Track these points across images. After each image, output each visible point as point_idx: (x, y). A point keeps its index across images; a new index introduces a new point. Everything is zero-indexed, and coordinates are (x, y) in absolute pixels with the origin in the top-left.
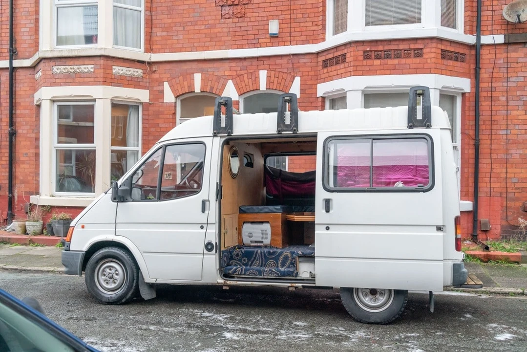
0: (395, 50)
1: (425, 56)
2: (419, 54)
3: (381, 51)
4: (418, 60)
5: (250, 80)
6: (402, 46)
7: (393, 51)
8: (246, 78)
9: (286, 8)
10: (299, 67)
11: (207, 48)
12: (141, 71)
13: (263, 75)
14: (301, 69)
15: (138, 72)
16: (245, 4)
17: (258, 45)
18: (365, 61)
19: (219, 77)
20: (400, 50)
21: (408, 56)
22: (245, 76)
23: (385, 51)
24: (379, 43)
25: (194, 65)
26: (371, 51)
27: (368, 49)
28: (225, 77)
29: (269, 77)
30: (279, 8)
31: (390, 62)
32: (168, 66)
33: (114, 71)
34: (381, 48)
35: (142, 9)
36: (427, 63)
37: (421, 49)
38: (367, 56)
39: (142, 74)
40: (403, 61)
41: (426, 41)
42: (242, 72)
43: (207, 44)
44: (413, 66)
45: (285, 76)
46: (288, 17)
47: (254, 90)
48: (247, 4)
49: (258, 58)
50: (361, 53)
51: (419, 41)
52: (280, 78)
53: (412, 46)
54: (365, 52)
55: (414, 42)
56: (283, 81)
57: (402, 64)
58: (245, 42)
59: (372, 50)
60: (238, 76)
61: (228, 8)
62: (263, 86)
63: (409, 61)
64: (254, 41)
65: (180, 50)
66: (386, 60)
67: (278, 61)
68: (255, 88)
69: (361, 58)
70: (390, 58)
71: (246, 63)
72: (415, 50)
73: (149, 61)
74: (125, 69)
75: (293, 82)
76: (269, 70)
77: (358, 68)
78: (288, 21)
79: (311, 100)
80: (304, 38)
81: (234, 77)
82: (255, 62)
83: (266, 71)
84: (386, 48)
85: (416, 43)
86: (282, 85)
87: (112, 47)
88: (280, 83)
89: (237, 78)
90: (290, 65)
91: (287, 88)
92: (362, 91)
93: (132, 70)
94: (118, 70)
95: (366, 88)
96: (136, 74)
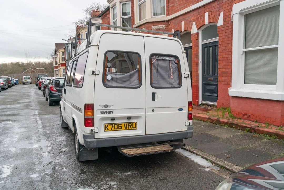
5: (201, 20)
10: (222, 5)
11: (185, 7)
12: (165, 25)
13: (207, 14)
14: (224, 6)
15: (163, 26)
19: (190, 21)
22: (200, 18)
25: (181, 18)
28: (192, 21)
29: (209, 16)
32: (173, 21)
33: (152, 28)
39: (165, 27)
42: (198, 16)
43: (186, 5)
45: (216, 13)
49: (205, 6)
56: (215, 16)
60: (197, 18)
62: (206, 23)
65: (177, 11)
68: (203, 25)
71: (200, 10)
73: (167, 20)
74: (157, 26)
75: (219, 16)
76: (209, 12)
79: (228, 25)
81: (195, 20)
82: (203, 9)
86: (215, 19)
87: (151, 18)
88: (214, 18)
89: (196, 20)
90: (218, 6)
91: (217, 20)
92: (240, 14)
93: (160, 26)
94: (154, 27)
95: (241, 11)
96: (162, 28)
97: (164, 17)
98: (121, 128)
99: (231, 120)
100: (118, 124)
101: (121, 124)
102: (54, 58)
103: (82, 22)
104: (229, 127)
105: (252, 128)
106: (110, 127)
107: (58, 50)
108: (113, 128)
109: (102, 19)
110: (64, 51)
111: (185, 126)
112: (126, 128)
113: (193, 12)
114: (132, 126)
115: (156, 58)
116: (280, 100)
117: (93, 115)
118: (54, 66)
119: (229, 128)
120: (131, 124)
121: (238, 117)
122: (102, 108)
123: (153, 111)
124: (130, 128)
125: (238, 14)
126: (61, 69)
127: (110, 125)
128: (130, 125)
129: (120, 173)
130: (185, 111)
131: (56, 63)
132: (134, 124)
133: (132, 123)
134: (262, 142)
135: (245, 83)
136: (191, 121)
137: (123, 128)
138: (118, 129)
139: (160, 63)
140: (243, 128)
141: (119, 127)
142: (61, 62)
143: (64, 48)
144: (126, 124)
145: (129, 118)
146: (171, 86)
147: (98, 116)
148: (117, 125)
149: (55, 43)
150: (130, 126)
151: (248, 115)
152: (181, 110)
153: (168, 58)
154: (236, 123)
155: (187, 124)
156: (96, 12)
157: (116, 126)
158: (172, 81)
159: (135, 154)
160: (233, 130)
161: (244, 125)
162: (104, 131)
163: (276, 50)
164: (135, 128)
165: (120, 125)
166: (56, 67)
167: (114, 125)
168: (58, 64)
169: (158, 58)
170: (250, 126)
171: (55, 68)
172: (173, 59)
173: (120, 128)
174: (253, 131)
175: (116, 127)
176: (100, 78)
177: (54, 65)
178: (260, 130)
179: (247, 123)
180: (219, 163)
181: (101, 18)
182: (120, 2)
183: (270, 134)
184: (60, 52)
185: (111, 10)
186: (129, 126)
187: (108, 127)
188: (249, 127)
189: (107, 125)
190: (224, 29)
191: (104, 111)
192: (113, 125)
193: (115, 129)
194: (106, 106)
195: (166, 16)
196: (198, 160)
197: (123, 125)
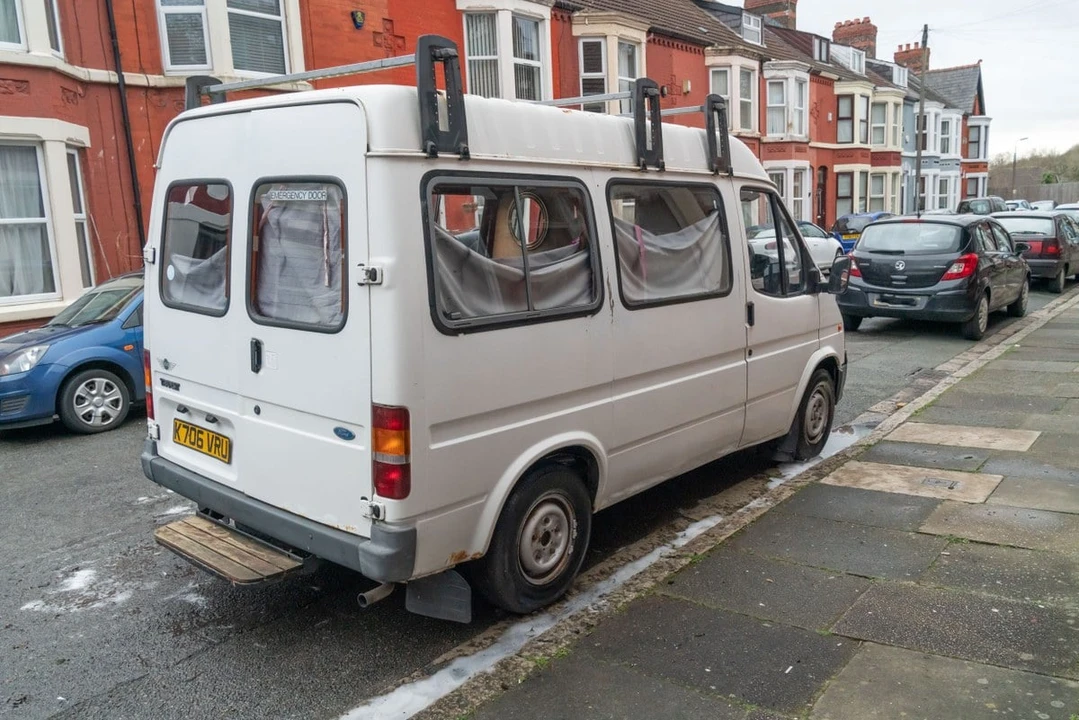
98: (201, 447)
100: (197, 429)
106: (182, 433)
108: (188, 438)
112: (210, 450)
114: (222, 449)
115: (271, 196)
117: (150, 383)
120: (219, 440)
122: (161, 368)
123: (259, 411)
124: (217, 454)
127: (184, 426)
128: (217, 442)
132: (224, 442)
137: (205, 447)
138: (196, 447)
141: (198, 439)
144: (210, 435)
145: (213, 419)
147: (158, 390)
150: (218, 447)
152: (345, 434)
153: (307, 194)
157: (193, 432)
162: (173, 441)
164: (226, 457)
167: (191, 429)
169: (275, 194)
172: (324, 194)
173: (199, 443)
175: (192, 440)
176: (155, 272)
186: (216, 445)
187: (179, 432)
189: (178, 423)
191: (166, 378)
192: (188, 428)
193: (190, 442)
194: (167, 364)
197: (204, 437)
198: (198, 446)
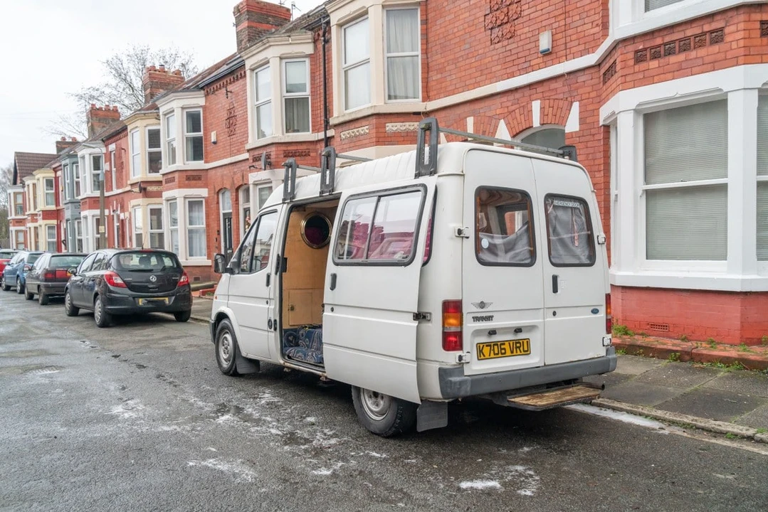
0: (680, 40)
1: (728, 39)
2: (717, 37)
3: (659, 46)
4: (716, 48)
5: (523, 116)
6: (690, 32)
7: (677, 42)
8: (518, 115)
9: (560, 11)
10: (577, 89)
11: (477, 85)
13: (536, 106)
14: (580, 91)
15: (414, 126)
16: (514, 20)
17: (530, 69)
18: (637, 67)
19: (491, 118)
20: (688, 38)
21: (701, 44)
22: (517, 111)
23: (665, 44)
24: (656, 34)
25: (466, 108)
26: (645, 49)
27: (641, 47)
28: (497, 117)
29: (542, 109)
30: (552, 15)
31: (673, 59)
32: (443, 114)
33: (387, 129)
34: (658, 41)
35: (419, 53)
36: (731, 49)
37: (721, 29)
38: (639, 57)
40: (693, 54)
41: (730, 14)
42: (513, 108)
43: (478, 80)
44: (707, 60)
45: (561, 103)
46: (562, 23)
47: (527, 129)
48: (517, 19)
49: (530, 86)
50: (631, 55)
51: (718, 17)
52: (555, 108)
53: (707, 28)
54: (637, 52)
55: (709, 20)
56: (559, 110)
57: (691, 59)
58: (515, 68)
59: (646, 46)
60: (510, 113)
61: (497, 30)
62: (536, 122)
63: (702, 52)
64: (526, 65)
65: (453, 93)
66: (667, 58)
67: (554, 85)
68: (527, 126)
69: (632, 62)
70: (674, 53)
71: (518, 95)
72: (711, 32)
73: (425, 110)
74: (399, 124)
75: (570, 110)
76: (543, 99)
77: (628, 78)
78: (563, 28)
79: (593, 131)
80: (582, 47)
81: (506, 115)
82: (527, 92)
83: (539, 101)
84: (667, 39)
85: (713, 21)
86: (558, 116)
87: (385, 103)
88: (556, 114)
89: (509, 115)
90: (566, 89)
91: (564, 119)
92: (636, 111)
93: (407, 124)
94: (392, 127)
95: (639, 105)
96: (412, 128)
97: (417, 105)
98: (505, 353)
99: (628, 340)
100: (499, 343)
101: (504, 344)
102: (12, 195)
103: (95, 94)
104: (627, 353)
105: (686, 352)
106: (486, 350)
107: (34, 173)
108: (492, 352)
109: (207, 95)
110: (53, 175)
111: (604, 346)
112: (512, 352)
113: (499, 96)
114: (521, 347)
115: (552, 202)
116: (739, 290)
117: (461, 324)
118: (9, 218)
119: (630, 357)
120: (520, 343)
121: (641, 332)
122: (475, 309)
123: (554, 314)
124: (519, 353)
125: (632, 111)
126: (43, 227)
127: (487, 346)
128: (518, 345)
129: (508, 450)
130: (602, 314)
131: (21, 209)
132: (525, 342)
133: (521, 341)
134: (720, 378)
135: (647, 259)
136: (610, 336)
137: (508, 353)
138: (500, 355)
139: (560, 213)
140: (663, 354)
141: (501, 349)
142: (42, 206)
143: (54, 166)
144: (511, 343)
145: (518, 330)
146: (577, 262)
147: (469, 326)
148: (497, 345)
149: (16, 153)
150: (519, 347)
151: (664, 326)
152: (595, 311)
153: (571, 204)
154: (644, 344)
155: (607, 342)
156: (157, 72)
157: (496, 347)
158: (578, 251)
159: (547, 404)
160: (641, 359)
161: (665, 347)
162: (478, 359)
163: (723, 188)
164: (527, 351)
165: (503, 347)
166: (17, 222)
167: (494, 345)
168: (27, 213)
169: (556, 202)
170: (678, 349)
171: (14, 225)
172: (576, 205)
173: (503, 351)
174: (687, 357)
175: (496, 352)
176: (470, 244)
177: (12, 216)
178: (703, 355)
179: (669, 344)
180: (678, 419)
181: (202, 92)
182: (281, 58)
183: (727, 361)
184: (41, 179)
185: (251, 76)
186: (517, 348)
187: (483, 351)
188: (677, 351)
189: (481, 346)
190: (583, 139)
191: (479, 315)
192: (490, 346)
193: (495, 354)
194: (482, 305)
195: (423, 101)
196: (626, 418)
197: (506, 346)
198: (502, 354)
